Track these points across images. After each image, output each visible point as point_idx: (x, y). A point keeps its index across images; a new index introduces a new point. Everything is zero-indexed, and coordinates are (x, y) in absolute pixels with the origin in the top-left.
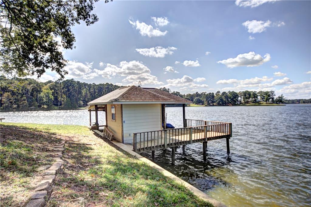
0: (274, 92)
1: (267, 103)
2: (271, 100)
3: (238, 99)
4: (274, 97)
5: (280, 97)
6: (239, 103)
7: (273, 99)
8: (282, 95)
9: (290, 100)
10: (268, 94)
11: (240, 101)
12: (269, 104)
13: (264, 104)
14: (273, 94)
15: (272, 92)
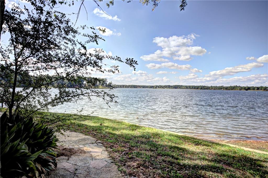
0: (107, 79)
1: (102, 87)
2: (105, 84)
3: (83, 83)
4: (107, 82)
5: (110, 82)
6: (84, 86)
7: (106, 84)
8: (111, 81)
9: (119, 85)
10: (103, 80)
11: (85, 85)
12: (104, 87)
13: (100, 87)
14: (106, 80)
15: (106, 79)
